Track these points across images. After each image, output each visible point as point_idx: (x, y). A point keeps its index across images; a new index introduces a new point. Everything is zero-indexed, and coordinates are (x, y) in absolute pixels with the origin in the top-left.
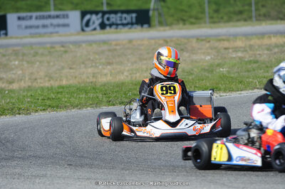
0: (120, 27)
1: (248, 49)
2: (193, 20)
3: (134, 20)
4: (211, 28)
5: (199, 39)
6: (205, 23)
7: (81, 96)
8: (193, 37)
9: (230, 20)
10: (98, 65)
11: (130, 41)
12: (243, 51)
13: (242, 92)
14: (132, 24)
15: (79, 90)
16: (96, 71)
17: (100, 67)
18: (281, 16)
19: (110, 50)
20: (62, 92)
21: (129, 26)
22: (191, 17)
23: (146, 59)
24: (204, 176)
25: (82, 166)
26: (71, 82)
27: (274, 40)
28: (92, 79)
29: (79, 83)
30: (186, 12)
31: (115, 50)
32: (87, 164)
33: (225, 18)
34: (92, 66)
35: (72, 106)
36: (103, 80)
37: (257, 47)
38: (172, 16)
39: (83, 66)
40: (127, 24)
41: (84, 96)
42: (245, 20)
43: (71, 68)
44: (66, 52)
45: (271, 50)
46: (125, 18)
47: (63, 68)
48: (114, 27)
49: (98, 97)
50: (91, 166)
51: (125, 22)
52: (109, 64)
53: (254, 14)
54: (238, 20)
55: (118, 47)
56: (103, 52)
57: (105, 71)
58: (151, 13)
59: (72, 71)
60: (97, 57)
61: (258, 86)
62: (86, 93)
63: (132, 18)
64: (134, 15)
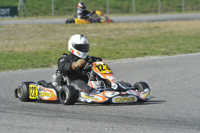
2: (42, 14)
3: (8, 13)
11: (16, 25)
13: (122, 60)
14: (7, 15)
22: (41, 12)
30: (38, 9)
38: (30, 11)
40: (4, 15)
46: (3, 12)
51: (3, 14)
58: (19, 9)
61: (130, 56)
64: (8, 10)
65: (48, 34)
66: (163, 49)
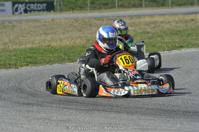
6: (87, 10)
11: (53, 20)
38: (66, 5)
42: (109, 8)
46: (39, 7)
54: (106, 9)
58: (55, 3)
63: (43, 6)
65: (84, 28)
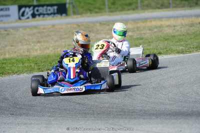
0: (46, 16)
1: (136, 30)
2: (97, 10)
3: (56, 11)
4: (110, 15)
5: (101, 23)
6: (105, 12)
7: (19, 65)
8: (97, 22)
9: (122, 10)
10: (31, 43)
12: (132, 32)
14: (54, 14)
15: (18, 61)
16: (30, 47)
17: (32, 45)
18: (159, 6)
19: (39, 33)
20: (5, 63)
21: (52, 15)
22: (95, 8)
23: (64, 38)
24: (107, 120)
25: (21, 115)
26: (12, 55)
27: (154, 23)
28: (26, 53)
29: (18, 56)
30: (92, 4)
31: (43, 32)
32: (24, 114)
33: (120, 8)
34: (27, 44)
35: (13, 72)
36: (34, 54)
37: (142, 28)
38: (82, 7)
39: (20, 44)
41: (21, 65)
42: (134, 9)
43: (12, 46)
44: (8, 34)
45: (152, 30)
46: (50, 10)
47: (6, 46)
48: (41, 16)
49: (31, 66)
50: (27, 115)
51: (49, 12)
52: (39, 42)
53: (139, 5)
54: (129, 10)
55: (45, 30)
56: (34, 34)
57: (36, 48)
58: (67, 6)
59: (12, 48)
60: (30, 37)
62: (23, 63)
63: (54, 9)
64: (56, 7)
66: (181, 48)
